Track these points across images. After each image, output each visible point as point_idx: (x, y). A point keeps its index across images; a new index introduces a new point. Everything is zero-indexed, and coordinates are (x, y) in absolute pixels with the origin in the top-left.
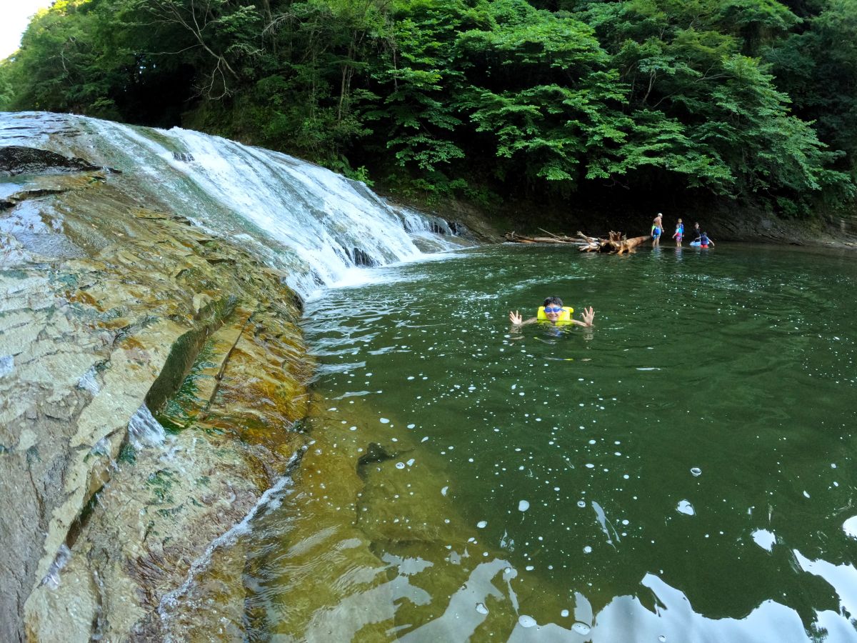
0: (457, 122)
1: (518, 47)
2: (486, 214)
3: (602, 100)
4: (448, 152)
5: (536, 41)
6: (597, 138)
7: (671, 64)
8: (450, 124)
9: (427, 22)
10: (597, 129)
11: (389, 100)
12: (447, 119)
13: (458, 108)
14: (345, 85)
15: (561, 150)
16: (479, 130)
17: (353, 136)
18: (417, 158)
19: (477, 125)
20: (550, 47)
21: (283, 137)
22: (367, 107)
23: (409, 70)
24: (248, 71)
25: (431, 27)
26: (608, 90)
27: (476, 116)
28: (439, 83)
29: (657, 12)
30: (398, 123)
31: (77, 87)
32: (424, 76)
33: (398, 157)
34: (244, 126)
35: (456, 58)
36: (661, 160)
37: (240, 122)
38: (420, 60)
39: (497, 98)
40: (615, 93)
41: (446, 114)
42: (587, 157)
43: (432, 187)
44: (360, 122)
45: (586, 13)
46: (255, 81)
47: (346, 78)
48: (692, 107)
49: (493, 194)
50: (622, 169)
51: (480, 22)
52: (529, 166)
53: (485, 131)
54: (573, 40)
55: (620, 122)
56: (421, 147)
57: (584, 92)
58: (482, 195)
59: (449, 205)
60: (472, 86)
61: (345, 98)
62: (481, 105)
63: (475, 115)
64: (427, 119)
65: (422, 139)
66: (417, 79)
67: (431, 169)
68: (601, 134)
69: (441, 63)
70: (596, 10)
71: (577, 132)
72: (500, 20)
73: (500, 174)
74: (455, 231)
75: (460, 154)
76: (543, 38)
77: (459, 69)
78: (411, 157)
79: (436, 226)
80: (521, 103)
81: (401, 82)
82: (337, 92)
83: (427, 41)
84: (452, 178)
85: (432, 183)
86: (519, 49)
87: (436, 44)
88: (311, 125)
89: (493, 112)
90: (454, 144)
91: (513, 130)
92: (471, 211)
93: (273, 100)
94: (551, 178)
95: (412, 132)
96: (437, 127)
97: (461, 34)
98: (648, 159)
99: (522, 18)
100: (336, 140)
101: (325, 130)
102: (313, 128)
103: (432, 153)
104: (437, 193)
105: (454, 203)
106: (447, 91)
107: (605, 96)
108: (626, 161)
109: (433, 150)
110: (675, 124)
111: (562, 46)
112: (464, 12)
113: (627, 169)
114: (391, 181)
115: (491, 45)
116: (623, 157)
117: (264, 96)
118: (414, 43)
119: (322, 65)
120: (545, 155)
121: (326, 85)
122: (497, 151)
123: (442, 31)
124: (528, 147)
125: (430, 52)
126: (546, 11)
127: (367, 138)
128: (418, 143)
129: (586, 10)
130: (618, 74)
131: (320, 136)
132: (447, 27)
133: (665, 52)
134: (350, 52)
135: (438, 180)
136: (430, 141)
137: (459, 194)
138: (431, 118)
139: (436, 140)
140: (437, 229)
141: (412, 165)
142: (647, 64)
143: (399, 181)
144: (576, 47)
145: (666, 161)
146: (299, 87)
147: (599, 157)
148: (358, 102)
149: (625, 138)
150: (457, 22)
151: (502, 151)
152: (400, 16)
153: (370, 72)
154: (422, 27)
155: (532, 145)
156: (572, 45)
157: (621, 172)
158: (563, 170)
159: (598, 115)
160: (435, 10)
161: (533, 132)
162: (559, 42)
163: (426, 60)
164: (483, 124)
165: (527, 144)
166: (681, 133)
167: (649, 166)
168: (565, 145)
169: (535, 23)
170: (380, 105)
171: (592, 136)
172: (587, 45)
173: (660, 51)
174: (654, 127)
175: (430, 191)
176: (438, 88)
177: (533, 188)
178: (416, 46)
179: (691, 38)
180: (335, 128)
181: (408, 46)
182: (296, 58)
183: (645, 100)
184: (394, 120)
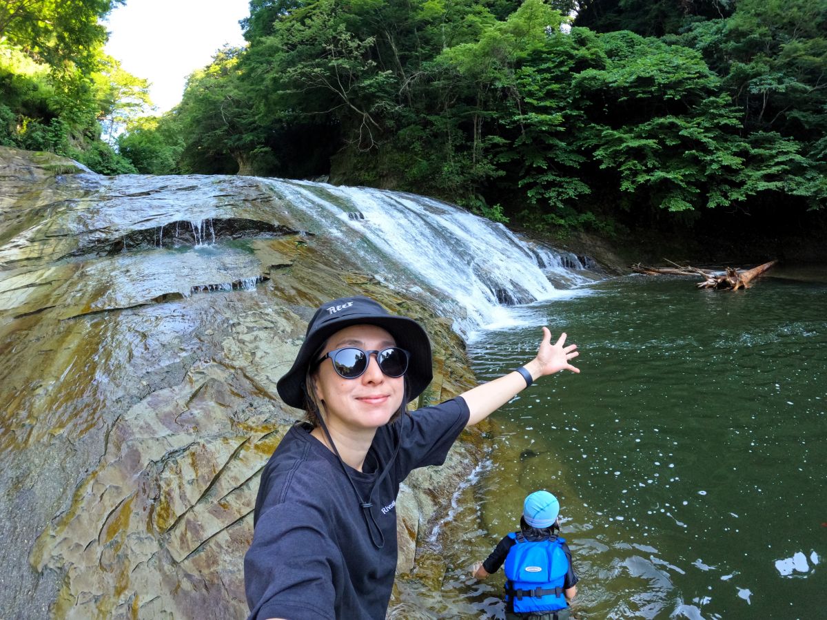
0: (582, 159)
1: (631, 83)
2: (613, 245)
3: (717, 126)
4: (576, 188)
5: (647, 75)
6: (715, 166)
7: (780, 81)
8: (575, 161)
9: (544, 66)
10: (715, 156)
11: (517, 143)
12: (573, 157)
13: (582, 146)
14: (477, 131)
15: (682, 181)
16: (603, 167)
17: (488, 177)
18: (547, 196)
19: (600, 162)
20: (661, 79)
21: (424, 178)
22: (498, 150)
23: (533, 115)
24: (390, 123)
25: (548, 70)
26: (722, 116)
27: (599, 154)
28: (561, 125)
29: (759, 26)
30: (527, 164)
31: (237, 136)
32: (548, 119)
33: (529, 195)
34: (389, 170)
35: (575, 98)
36: (779, 184)
37: (385, 167)
38: (542, 104)
39: (617, 134)
40: (729, 117)
41: (572, 152)
42: (706, 186)
43: (562, 222)
44: (493, 165)
45: (692, 34)
46: (396, 131)
47: (477, 125)
48: (807, 122)
49: (620, 226)
50: (741, 195)
51: (592, 60)
52: (652, 196)
53: (608, 167)
54: (683, 69)
55: (738, 146)
56: (550, 185)
57: (699, 120)
58: (609, 226)
59: (578, 237)
60: (593, 125)
61: (477, 143)
62: (602, 142)
63: (597, 153)
64: (554, 158)
65: (550, 178)
66: (542, 123)
67: (560, 205)
68: (718, 162)
69: (562, 104)
70: (700, 30)
71: (695, 161)
72: (610, 54)
73: (625, 205)
74: (584, 264)
75: (587, 191)
76: (653, 72)
77: (578, 108)
78: (542, 194)
79: (567, 261)
80: (639, 137)
81: (527, 126)
82: (470, 138)
83: (547, 85)
84: (580, 212)
85: (562, 217)
86: (633, 84)
87: (555, 87)
88: (450, 170)
89: (615, 148)
90: (581, 180)
91: (634, 165)
92: (599, 243)
93: (414, 148)
94: (673, 209)
95: (540, 171)
96: (563, 165)
97: (577, 75)
98: (766, 184)
99: (631, 50)
100: (473, 181)
101: (462, 173)
102: (452, 172)
103: (560, 190)
104: (567, 226)
105: (583, 235)
106: (570, 130)
107: (719, 123)
108: (745, 187)
109: (562, 187)
110: (791, 143)
111: (673, 78)
112: (576, 52)
113: (747, 196)
114: (523, 217)
115: (607, 84)
116: (743, 183)
117: (405, 144)
118: (534, 88)
119: (454, 115)
120: (666, 187)
121: (460, 133)
122: (620, 186)
123: (559, 73)
124: (650, 180)
125: (550, 95)
126: (653, 38)
127: (500, 178)
128: (547, 181)
129: (690, 30)
130: (730, 98)
131: (458, 179)
132: (563, 69)
133: (773, 68)
134: (478, 101)
135: (567, 215)
136: (558, 179)
137: (588, 227)
138: (557, 157)
139: (564, 177)
140: (568, 264)
141: (543, 202)
142: (755, 84)
143: (532, 217)
144: (686, 76)
145: (785, 184)
146: (435, 136)
147: (719, 184)
148: (490, 146)
149: (743, 164)
150: (571, 63)
151: (626, 185)
152: (519, 64)
153: (498, 118)
154: (540, 71)
155: (652, 178)
156: (682, 75)
157: (741, 198)
158: (684, 200)
159: (714, 142)
160: (549, 53)
161: (654, 165)
162: (669, 73)
163: (548, 103)
164: (606, 161)
165: (648, 178)
166: (798, 152)
167: (768, 191)
168: (684, 176)
169: (644, 54)
170: (510, 147)
171: (711, 164)
172: (696, 73)
173: (767, 68)
174: (770, 149)
175: (560, 225)
176: (562, 129)
177: (658, 217)
178: (537, 90)
179: (796, 50)
180: (472, 171)
181: (530, 91)
182: (431, 109)
183: (761, 117)
184: (524, 161)
